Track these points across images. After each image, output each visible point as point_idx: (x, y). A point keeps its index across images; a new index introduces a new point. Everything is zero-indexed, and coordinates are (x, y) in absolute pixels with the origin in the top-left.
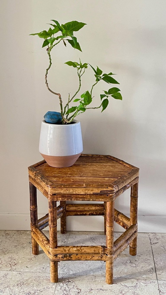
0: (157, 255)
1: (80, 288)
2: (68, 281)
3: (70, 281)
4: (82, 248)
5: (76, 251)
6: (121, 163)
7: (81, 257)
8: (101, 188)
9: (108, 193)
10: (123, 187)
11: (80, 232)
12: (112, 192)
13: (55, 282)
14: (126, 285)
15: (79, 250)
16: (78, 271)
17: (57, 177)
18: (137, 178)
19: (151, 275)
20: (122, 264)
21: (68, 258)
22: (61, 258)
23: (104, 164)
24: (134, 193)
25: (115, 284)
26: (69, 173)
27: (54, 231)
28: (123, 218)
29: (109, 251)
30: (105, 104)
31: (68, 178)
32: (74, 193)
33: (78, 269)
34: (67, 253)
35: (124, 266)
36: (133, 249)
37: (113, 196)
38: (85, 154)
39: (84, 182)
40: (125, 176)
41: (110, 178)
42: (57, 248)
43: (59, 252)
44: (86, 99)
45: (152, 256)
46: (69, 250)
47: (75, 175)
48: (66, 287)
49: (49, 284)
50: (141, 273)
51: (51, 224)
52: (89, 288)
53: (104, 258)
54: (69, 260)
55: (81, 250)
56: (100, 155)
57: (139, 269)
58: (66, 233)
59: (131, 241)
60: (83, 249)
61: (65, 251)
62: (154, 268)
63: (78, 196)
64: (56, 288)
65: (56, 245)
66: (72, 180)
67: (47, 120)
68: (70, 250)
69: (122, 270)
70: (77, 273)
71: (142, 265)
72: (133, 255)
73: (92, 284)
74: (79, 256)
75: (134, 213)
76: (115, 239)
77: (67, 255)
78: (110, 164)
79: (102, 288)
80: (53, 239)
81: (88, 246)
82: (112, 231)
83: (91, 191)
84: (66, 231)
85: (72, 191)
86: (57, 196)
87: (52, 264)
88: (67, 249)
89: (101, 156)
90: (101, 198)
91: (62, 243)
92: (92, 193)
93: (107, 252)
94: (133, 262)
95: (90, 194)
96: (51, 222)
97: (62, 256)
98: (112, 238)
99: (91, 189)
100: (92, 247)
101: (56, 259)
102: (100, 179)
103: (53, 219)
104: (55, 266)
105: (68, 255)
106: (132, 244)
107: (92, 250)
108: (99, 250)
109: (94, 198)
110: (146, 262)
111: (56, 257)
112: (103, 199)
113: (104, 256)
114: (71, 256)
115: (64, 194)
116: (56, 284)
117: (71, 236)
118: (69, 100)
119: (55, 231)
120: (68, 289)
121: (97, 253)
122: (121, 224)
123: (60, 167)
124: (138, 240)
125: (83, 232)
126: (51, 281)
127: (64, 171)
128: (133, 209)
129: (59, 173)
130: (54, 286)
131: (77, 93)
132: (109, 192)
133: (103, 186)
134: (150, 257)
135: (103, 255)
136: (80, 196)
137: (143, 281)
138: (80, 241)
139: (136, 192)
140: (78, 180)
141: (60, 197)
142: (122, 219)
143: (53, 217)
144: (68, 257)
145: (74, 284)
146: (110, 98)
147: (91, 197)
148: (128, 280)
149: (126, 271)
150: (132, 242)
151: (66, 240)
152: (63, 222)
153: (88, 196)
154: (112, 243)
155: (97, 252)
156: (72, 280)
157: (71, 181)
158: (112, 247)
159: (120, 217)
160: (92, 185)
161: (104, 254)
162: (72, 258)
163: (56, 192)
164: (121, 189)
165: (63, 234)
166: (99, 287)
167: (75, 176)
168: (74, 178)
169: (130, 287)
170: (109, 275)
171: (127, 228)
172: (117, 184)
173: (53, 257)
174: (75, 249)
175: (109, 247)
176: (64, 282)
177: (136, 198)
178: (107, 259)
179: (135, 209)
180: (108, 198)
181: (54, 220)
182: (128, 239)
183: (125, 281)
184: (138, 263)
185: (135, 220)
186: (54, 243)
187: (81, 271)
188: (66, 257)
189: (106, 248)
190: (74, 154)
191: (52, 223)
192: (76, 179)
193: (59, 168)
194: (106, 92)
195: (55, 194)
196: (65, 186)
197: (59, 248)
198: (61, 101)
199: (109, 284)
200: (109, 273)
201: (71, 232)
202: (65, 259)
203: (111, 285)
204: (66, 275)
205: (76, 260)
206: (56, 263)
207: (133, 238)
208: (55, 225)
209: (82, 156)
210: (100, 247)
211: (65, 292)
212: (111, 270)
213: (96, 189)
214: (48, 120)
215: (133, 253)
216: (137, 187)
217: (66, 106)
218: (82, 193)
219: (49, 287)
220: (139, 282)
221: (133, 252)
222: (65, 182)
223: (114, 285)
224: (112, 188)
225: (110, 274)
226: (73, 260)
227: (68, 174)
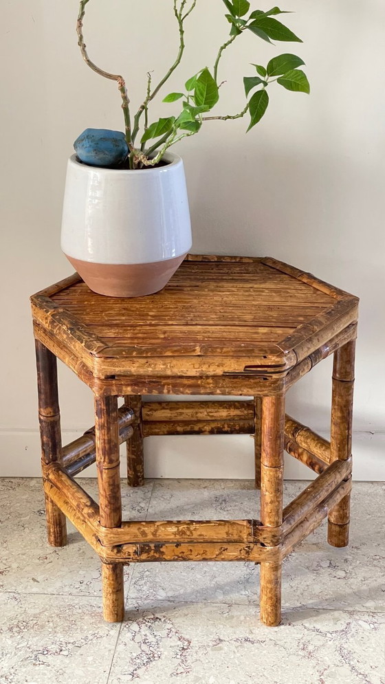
1: (187, 637)
2: (152, 617)
3: (157, 618)
4: (192, 527)
5: (175, 534)
6: (305, 281)
7: (191, 550)
8: (246, 359)
9: (266, 372)
10: (311, 354)
11: (183, 482)
12: (278, 369)
13: (117, 621)
14: (318, 626)
15: (183, 533)
16: (182, 592)
17: (117, 325)
18: (354, 325)
20: (307, 570)
21: (152, 553)
22: (132, 554)
23: (255, 286)
24: (343, 371)
25: (288, 626)
26: (151, 313)
27: (111, 481)
28: (309, 440)
29: (270, 535)
30: (258, 106)
31: (148, 328)
32: (169, 373)
33: (181, 586)
34: (151, 542)
35: (311, 576)
36: (337, 529)
37: (282, 379)
38: (197, 256)
39: (196, 341)
40: (316, 322)
41: (273, 329)
42: (120, 527)
43: (127, 538)
44: (202, 95)
46: (156, 531)
47: (169, 320)
48: (148, 633)
49: (99, 625)
50: (359, 596)
51: (102, 461)
52: (214, 637)
53: (255, 554)
54: (156, 560)
55: (188, 533)
56: (241, 258)
57: (356, 583)
58: (143, 485)
59: (332, 507)
60: (195, 529)
61: (144, 533)
63: (178, 381)
64: (120, 637)
65: (117, 519)
66: (162, 336)
67: (83, 154)
68: (158, 533)
69: (308, 586)
70: (177, 597)
71: (362, 573)
72: (338, 546)
73: (222, 626)
74: (184, 548)
75: (342, 427)
76: (286, 502)
77: (148, 546)
78: (273, 286)
79: (250, 637)
80: (109, 503)
81: (208, 522)
82: (277, 478)
83: (218, 366)
84: (143, 478)
85: (162, 366)
86: (118, 382)
87: (106, 571)
88: (149, 530)
89: (244, 261)
90: (246, 386)
91: (134, 512)
92: (219, 371)
93: (265, 536)
94: (337, 564)
95: (214, 377)
96: (104, 454)
97: (134, 548)
98: (277, 497)
99: (217, 360)
100: (219, 525)
101: (119, 558)
102: (241, 332)
103: (107, 446)
104: (116, 575)
105: (152, 546)
106: (335, 513)
107: (221, 533)
108: (241, 532)
109: (228, 387)
110: (375, 566)
111: (119, 552)
112: (251, 388)
113: (255, 549)
114: (161, 550)
115: (140, 377)
116: (119, 625)
117: (158, 493)
118: (148, 93)
119: (114, 481)
120: (154, 640)
121: (236, 542)
122: (305, 458)
123: (124, 294)
124: (352, 503)
125: (192, 482)
126: (105, 619)
127: (138, 306)
128: (339, 414)
129: (123, 315)
130: (114, 633)
131: (172, 69)
132: (268, 370)
133: (252, 351)
135: (252, 545)
136: (186, 382)
137: (366, 617)
138: (185, 507)
139: (348, 366)
140: (180, 335)
141: (128, 385)
142: (306, 443)
143: (110, 441)
144: (152, 551)
145: (171, 626)
146: (274, 88)
147: (216, 383)
148: (323, 616)
149: (317, 589)
150: (337, 508)
151: (142, 505)
152: (133, 454)
153: (210, 381)
154: (278, 512)
155: (236, 537)
156: (164, 614)
157: (158, 338)
158: (277, 523)
159: (302, 439)
160: (222, 348)
161: (256, 542)
162: (163, 553)
163: (117, 369)
164: (305, 359)
165: (134, 486)
166: (242, 633)
167: (170, 322)
168: (166, 328)
169: (329, 632)
170: (270, 602)
171: (320, 471)
172: (293, 345)
173: (109, 552)
174: (173, 529)
175: (270, 522)
176: (141, 619)
177: (349, 384)
178: (263, 556)
179: (346, 415)
180: (265, 386)
181: (110, 448)
182: (323, 502)
183: (315, 618)
184: (352, 569)
185: (344, 447)
186: (112, 514)
187: (189, 590)
188: (148, 552)
189: (260, 527)
190: (165, 256)
191: (107, 457)
192: (171, 332)
193: (123, 299)
194: (260, 69)
195: (113, 377)
196: (141, 354)
197: (126, 527)
198: (125, 98)
199: (271, 624)
200: (269, 595)
201: (158, 482)
202: (144, 556)
203: (276, 629)
204: (146, 602)
205: (174, 560)
206: (117, 570)
207: (338, 498)
208: (114, 464)
209: (190, 259)
210: (245, 523)
211: (144, 647)
212: (276, 588)
213: (232, 361)
214: (87, 157)
215: (339, 539)
216: (350, 351)
217: (141, 112)
218: (192, 373)
219: (101, 634)
220: (356, 620)
221: (339, 535)
222: (141, 341)
223: (282, 627)
224: (278, 356)
225: (271, 598)
226: (166, 560)
227: (149, 318)
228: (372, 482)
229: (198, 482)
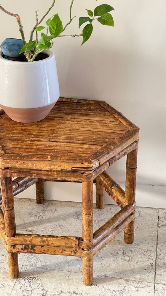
0: (162, 244)
1: (46, 289)
2: (32, 276)
3: (34, 277)
4: (49, 239)
5: (40, 242)
6: (116, 116)
7: (48, 250)
8: (73, 164)
9: (82, 170)
10: (110, 159)
11: (62, 203)
12: (88, 169)
13: (15, 278)
14: (110, 287)
15: (44, 242)
16: (49, 263)
17: (15, 140)
18: (136, 142)
19: (148, 274)
20: (111, 255)
21: (30, 250)
22: (20, 250)
23: (91, 119)
24: (131, 163)
25: (95, 286)
26: (34, 133)
27: (9, 215)
28: (117, 192)
29: (86, 245)
30: (87, 32)
31: (30, 142)
32: (35, 168)
33: (49, 260)
34: (29, 244)
35: (112, 259)
36: (128, 236)
37: (91, 174)
38: (68, 99)
39: (50, 151)
40: (113, 143)
41: (91, 146)
42: (14, 237)
43: (18, 242)
44: (53, 28)
45: (155, 246)
46: (31, 240)
47: (41, 138)
48: (28, 285)
49: (6, 279)
50: (133, 271)
51: (5, 206)
52: (59, 290)
53: (78, 254)
54: (31, 253)
55: (47, 242)
56: (89, 101)
57: (133, 264)
58: (44, 203)
60: (50, 240)
61: (26, 241)
62: (154, 265)
63: (40, 172)
64: (15, 287)
65: (13, 233)
66: (35, 148)
68: (32, 241)
69: (110, 264)
70: (46, 266)
71: (138, 258)
72: (128, 243)
73: (64, 284)
74: (45, 248)
75: (130, 189)
76: (95, 228)
77: (28, 246)
78: (99, 119)
79: (76, 291)
80: (9, 226)
81: (57, 237)
82: (89, 220)
83: (59, 166)
84: (44, 200)
85: (31, 165)
86: (10, 171)
87: (9, 256)
88: (28, 239)
89: (91, 102)
90: (72, 176)
92: (59, 169)
93: (83, 246)
94: (127, 253)
95: (57, 171)
96: (5, 204)
97: (21, 247)
98: (90, 228)
99: (58, 163)
100: (62, 239)
101: (14, 251)
102: (74, 147)
103: (6, 200)
104: (14, 258)
105: (30, 246)
106: (127, 229)
107: (62, 243)
108: (72, 243)
109: (63, 176)
110: (144, 255)
111: (14, 248)
112: (75, 178)
113: (79, 251)
114: (34, 248)
115: (21, 169)
116: (15, 280)
117: (49, 208)
118: (37, 21)
119: (11, 216)
120: (30, 289)
121: (69, 247)
122: (116, 200)
123: (24, 121)
125: (67, 203)
126: (9, 277)
127: (29, 128)
128: (129, 183)
129: (20, 134)
130: (12, 284)
131: (50, 9)
132: (84, 169)
133: (76, 159)
134: (152, 247)
135: (77, 249)
136: (43, 172)
137: (135, 284)
138: (60, 217)
139: (133, 161)
140: (44, 148)
141: (15, 173)
142: (116, 193)
143: (8, 198)
144: (30, 249)
145: (40, 282)
147: (58, 174)
148: (114, 281)
149: (114, 266)
150: (128, 226)
151: (41, 214)
153: (55, 173)
154: (90, 235)
155: (69, 245)
156: (38, 275)
157: (33, 149)
158: (90, 240)
159: (114, 191)
160: (61, 158)
161: (80, 248)
162: (35, 250)
163: (9, 165)
164: (106, 162)
166: (73, 288)
167: (41, 139)
168: (38, 143)
169: (114, 291)
170: (86, 275)
172: (98, 157)
173: (9, 248)
174: (39, 239)
175: (86, 240)
176: (26, 278)
177: (134, 170)
178: (82, 255)
179: (132, 184)
180: (83, 177)
181: (8, 201)
182: (118, 226)
183: (110, 283)
184: (133, 256)
185: (131, 199)
186: (10, 231)
187: (53, 263)
188: (28, 249)
189: (81, 241)
191: (6, 205)
192: (41, 145)
193: (23, 124)
194: (90, 12)
195: (8, 168)
196: (21, 157)
197: (18, 237)
198: (20, 26)
199: (87, 285)
200: (86, 272)
201: (51, 202)
202: (26, 251)
203: (89, 287)
204: (31, 268)
205: (40, 253)
208: (11, 208)
209: (64, 101)
210: (74, 239)
211: (25, 293)
212: (90, 269)
213: (66, 164)
214: (5, 53)
215: (128, 240)
216: (135, 154)
217: (33, 31)
218: (46, 169)
219: (6, 284)
220: (129, 285)
221: (129, 239)
222: (23, 150)
223: (93, 286)
224: (88, 163)
225: (87, 273)
226: (36, 253)
227: (32, 136)
228: (152, 208)
229: (70, 203)
